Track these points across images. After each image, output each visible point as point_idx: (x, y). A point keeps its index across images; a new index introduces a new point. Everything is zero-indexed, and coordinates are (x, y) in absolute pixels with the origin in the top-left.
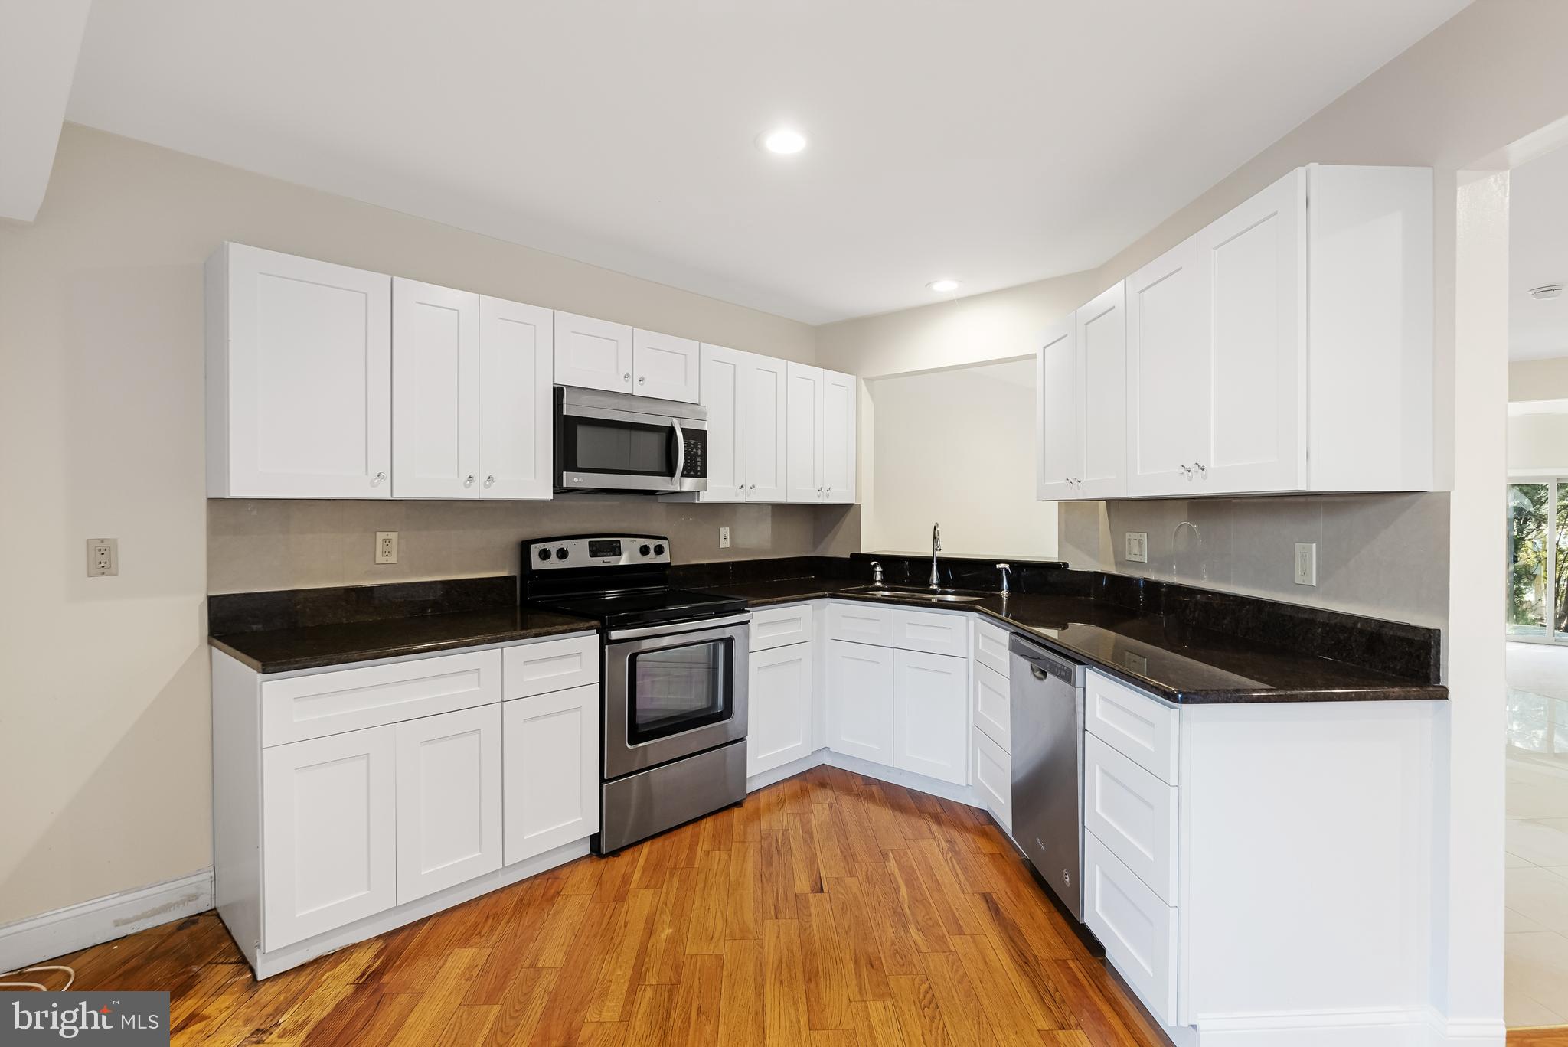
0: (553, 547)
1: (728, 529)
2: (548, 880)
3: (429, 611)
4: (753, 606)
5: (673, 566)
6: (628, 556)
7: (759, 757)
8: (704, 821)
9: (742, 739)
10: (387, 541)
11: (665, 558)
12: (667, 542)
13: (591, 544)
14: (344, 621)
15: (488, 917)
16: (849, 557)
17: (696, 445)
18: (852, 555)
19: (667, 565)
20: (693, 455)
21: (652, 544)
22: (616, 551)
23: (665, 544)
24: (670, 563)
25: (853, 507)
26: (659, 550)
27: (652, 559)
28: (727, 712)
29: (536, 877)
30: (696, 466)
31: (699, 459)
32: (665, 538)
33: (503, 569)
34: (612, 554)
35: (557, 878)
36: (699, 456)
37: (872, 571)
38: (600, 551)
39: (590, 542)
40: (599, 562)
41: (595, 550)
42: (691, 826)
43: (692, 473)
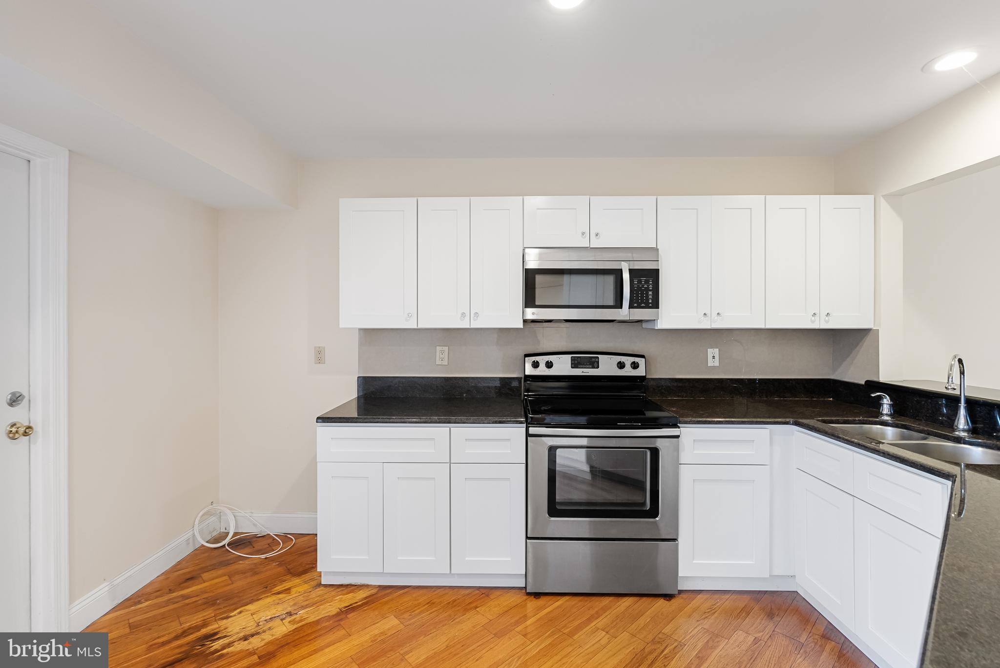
0: (542, 360)
1: (716, 351)
2: (483, 594)
3: (465, 395)
4: (686, 423)
5: (648, 378)
6: (607, 367)
7: (694, 562)
8: (625, 599)
9: (675, 540)
10: (442, 352)
11: (641, 372)
12: (643, 360)
13: (573, 359)
14: (418, 396)
15: (428, 603)
16: (863, 383)
17: (647, 282)
18: (867, 382)
19: (643, 378)
20: (644, 290)
21: (628, 361)
22: (595, 364)
23: (641, 362)
24: (646, 376)
25: (871, 332)
26: (635, 366)
27: (628, 371)
28: (654, 512)
29: (479, 588)
30: (648, 299)
31: (650, 293)
32: (642, 356)
33: (513, 372)
34: (591, 366)
35: (488, 596)
36: (650, 290)
37: (878, 403)
38: (581, 364)
39: (572, 357)
40: (578, 372)
41: (575, 364)
42: (611, 598)
43: (643, 305)
